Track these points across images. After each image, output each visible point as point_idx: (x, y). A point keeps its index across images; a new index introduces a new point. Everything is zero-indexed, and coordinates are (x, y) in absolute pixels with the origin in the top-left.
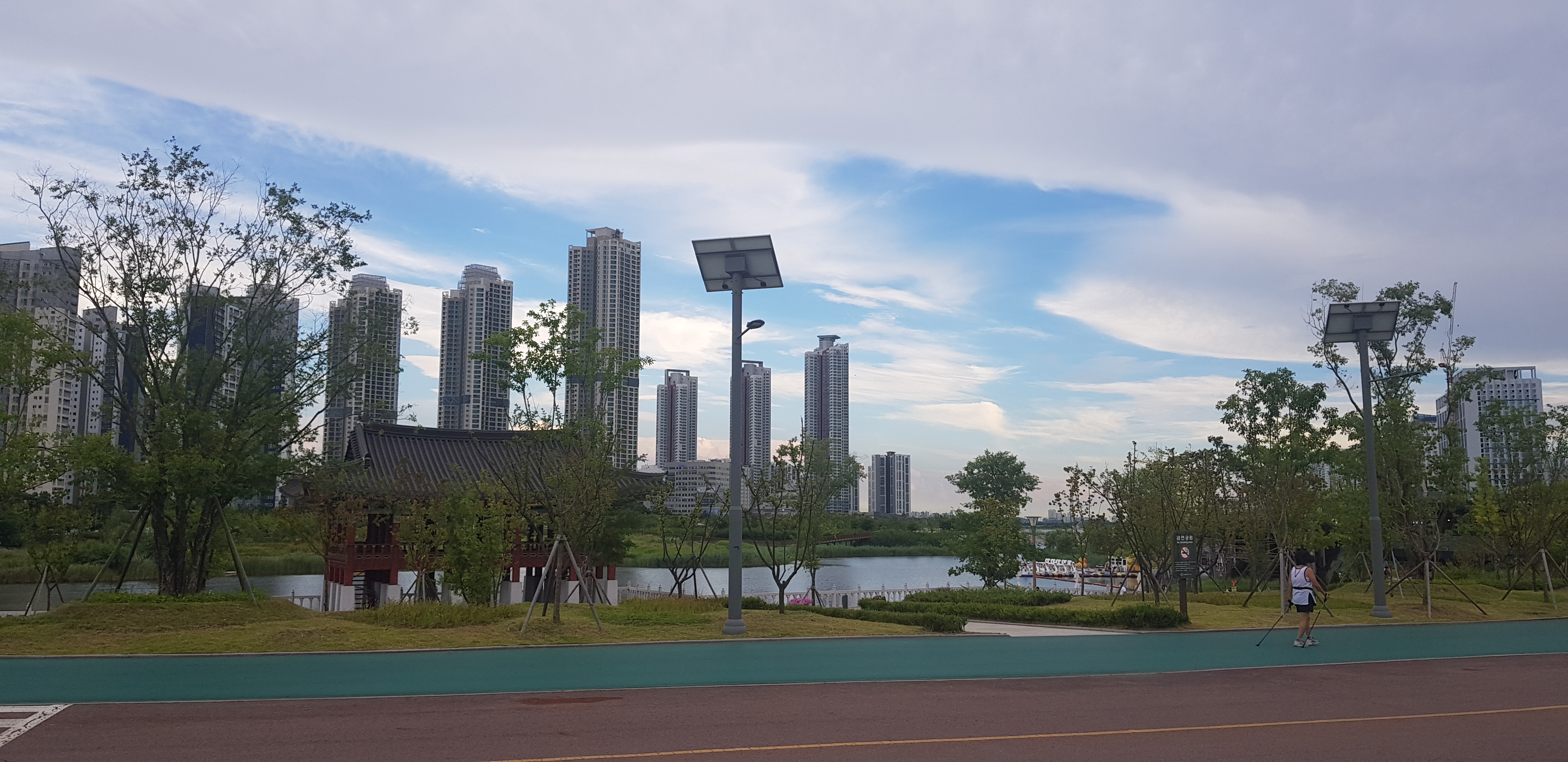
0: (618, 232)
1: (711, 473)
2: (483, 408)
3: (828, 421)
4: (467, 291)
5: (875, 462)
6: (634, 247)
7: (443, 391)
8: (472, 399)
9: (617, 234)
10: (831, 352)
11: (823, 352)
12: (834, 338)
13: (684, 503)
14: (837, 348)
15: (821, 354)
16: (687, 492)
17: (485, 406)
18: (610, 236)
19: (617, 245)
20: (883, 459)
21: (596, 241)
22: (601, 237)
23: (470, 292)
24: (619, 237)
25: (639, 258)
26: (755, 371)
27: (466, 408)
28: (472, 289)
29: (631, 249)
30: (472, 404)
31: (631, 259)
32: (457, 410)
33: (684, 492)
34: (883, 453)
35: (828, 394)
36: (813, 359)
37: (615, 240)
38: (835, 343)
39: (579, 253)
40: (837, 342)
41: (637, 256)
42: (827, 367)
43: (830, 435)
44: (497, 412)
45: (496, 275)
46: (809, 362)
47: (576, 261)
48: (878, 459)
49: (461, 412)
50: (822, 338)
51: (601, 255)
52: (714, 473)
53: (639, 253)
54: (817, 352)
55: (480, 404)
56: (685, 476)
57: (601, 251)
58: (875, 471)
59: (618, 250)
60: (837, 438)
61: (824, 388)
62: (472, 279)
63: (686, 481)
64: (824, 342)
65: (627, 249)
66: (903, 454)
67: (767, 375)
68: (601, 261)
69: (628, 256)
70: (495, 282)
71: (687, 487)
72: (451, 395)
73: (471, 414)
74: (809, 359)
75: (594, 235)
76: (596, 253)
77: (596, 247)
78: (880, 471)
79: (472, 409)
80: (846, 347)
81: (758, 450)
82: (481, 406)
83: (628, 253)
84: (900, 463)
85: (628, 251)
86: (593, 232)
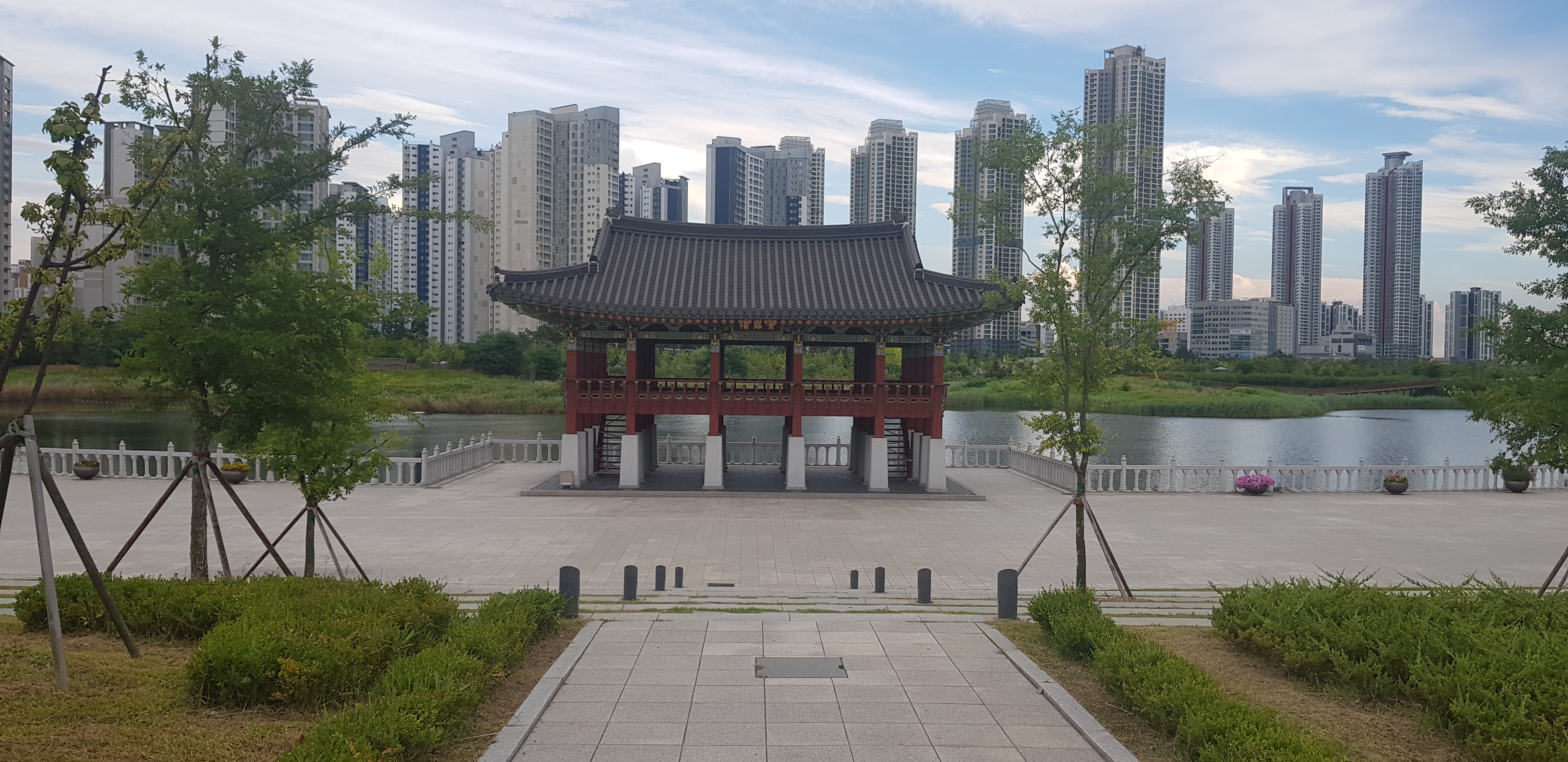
0: (1139, 49)
1: (1246, 313)
2: (996, 249)
3: (1394, 253)
4: (979, 129)
5: (1454, 299)
6: (1157, 65)
7: (957, 233)
8: (985, 240)
9: (1138, 51)
10: (1399, 171)
11: (1390, 173)
12: (1404, 155)
13: (1215, 346)
14: (1407, 167)
15: (1386, 175)
16: (1218, 334)
17: (998, 247)
18: (1131, 54)
19: (1138, 64)
20: (1465, 296)
21: (1114, 61)
22: (1120, 57)
23: (982, 129)
24: (1140, 55)
25: (1163, 77)
26: (1304, 199)
27: (979, 250)
28: (984, 126)
29: (1154, 67)
30: (985, 245)
31: (1154, 78)
32: (971, 251)
33: (1215, 334)
34: (1466, 289)
35: (1395, 221)
36: (1377, 182)
37: (1136, 58)
38: (1405, 162)
39: (1095, 77)
40: (1407, 159)
41: (1160, 74)
42: (1394, 190)
43: (1396, 268)
44: (1010, 253)
45: (1009, 110)
46: (1371, 185)
47: (1092, 86)
48: (1459, 297)
49: (974, 253)
50: (1388, 156)
51: (1120, 77)
52: (1250, 313)
53: (1163, 71)
54: (1381, 174)
55: (993, 245)
56: (1215, 317)
57: (1120, 72)
58: (1454, 311)
59: (1139, 69)
60: (1405, 272)
61: (1389, 215)
62: (984, 116)
63: (1216, 322)
64: (1391, 160)
65: (1150, 67)
66: (1491, 290)
67: (1318, 203)
68: (1120, 83)
69: (1149, 74)
70: (1008, 117)
71: (1218, 328)
72: (965, 237)
73: (984, 255)
74: (1371, 181)
75: (1112, 56)
76: (1114, 76)
77: (1114, 69)
78: (1460, 311)
79: (984, 250)
80: (1419, 166)
81: (1305, 288)
82: (994, 247)
83: (1150, 72)
84: (1487, 301)
85: (1151, 70)
86: (1111, 52)
